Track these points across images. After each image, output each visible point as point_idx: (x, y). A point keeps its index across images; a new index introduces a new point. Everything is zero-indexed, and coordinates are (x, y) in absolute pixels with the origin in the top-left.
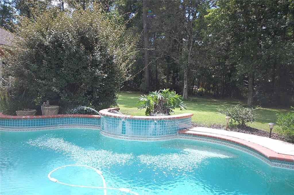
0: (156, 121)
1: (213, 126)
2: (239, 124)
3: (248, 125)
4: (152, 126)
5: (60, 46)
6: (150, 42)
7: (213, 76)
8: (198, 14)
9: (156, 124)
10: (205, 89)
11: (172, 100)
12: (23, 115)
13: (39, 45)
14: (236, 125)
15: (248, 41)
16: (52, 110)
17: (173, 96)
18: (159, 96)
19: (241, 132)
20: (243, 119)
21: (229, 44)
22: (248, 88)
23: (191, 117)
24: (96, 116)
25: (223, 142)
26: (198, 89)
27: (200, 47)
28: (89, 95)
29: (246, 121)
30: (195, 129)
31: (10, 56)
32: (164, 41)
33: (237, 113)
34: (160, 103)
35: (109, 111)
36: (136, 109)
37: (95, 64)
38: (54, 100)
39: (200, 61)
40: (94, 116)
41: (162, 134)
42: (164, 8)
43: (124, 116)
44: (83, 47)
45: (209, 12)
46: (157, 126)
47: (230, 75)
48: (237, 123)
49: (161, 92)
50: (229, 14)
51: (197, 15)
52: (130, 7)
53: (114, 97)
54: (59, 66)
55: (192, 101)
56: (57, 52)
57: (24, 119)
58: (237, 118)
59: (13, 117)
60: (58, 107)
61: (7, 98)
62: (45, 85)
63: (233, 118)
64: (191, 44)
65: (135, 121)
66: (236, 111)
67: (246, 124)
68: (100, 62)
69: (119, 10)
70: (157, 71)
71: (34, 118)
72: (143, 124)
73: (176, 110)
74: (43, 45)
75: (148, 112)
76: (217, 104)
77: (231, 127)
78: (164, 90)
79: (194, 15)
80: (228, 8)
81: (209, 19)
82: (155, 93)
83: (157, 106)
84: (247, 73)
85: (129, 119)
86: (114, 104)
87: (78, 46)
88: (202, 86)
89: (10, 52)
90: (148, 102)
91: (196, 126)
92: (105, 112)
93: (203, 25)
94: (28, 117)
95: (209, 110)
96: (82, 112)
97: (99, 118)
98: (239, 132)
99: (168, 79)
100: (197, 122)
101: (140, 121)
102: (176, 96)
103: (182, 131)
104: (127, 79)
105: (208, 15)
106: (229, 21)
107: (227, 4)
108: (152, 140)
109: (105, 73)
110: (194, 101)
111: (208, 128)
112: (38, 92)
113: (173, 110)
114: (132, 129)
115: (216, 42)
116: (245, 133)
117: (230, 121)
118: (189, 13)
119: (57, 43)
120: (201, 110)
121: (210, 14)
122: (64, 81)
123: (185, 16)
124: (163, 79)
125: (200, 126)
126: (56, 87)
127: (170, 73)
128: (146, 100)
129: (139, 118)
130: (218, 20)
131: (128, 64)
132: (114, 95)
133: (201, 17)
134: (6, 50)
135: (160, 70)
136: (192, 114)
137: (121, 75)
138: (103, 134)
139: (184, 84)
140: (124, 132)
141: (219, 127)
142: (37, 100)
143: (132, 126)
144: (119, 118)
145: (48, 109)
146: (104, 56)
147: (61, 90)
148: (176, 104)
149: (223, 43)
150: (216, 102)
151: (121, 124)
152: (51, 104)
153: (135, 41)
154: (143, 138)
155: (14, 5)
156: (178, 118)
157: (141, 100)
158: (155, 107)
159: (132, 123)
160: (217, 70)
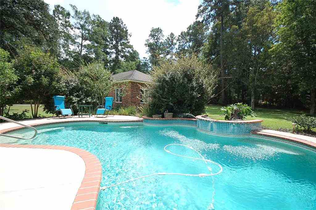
0: (234, 124)
1: (280, 130)
2: (305, 129)
3: (314, 131)
4: (232, 127)
5: (174, 80)
6: (225, 73)
7: (276, 93)
8: (263, 49)
9: (234, 126)
10: (269, 102)
11: (245, 111)
12: (156, 117)
13: (163, 81)
14: (301, 130)
15: (309, 64)
16: (170, 115)
17: (245, 107)
18: (235, 108)
19: (308, 135)
20: (309, 126)
21: (291, 68)
22: (310, 101)
23: (261, 123)
24: (194, 119)
25: (291, 142)
26: (263, 102)
27: (264, 72)
28: (189, 107)
29: (312, 127)
30: (264, 131)
31: (149, 88)
32: (235, 71)
33: (303, 121)
34: (235, 112)
35: (202, 117)
36: (219, 115)
37: (193, 89)
38: (171, 110)
39: (265, 82)
40: (192, 119)
41: (239, 133)
42: (236, 49)
43: (212, 120)
44: (186, 80)
45: (273, 47)
46: (235, 127)
47: (292, 92)
48: (303, 128)
49: (236, 105)
50: (291, 46)
51: (261, 50)
52: (212, 52)
53: (204, 108)
54: (173, 91)
55: (258, 111)
56: (172, 83)
57: (157, 119)
58: (303, 124)
59: (151, 118)
60: (173, 113)
61: (148, 108)
62: (166, 102)
63: (299, 124)
64: (257, 71)
65: (220, 123)
66: (302, 119)
67: (311, 129)
68: (196, 87)
69: (204, 55)
70: (230, 91)
71: (161, 120)
72: (225, 126)
73: (248, 117)
74: (165, 80)
75: (227, 118)
76: (280, 113)
77: (297, 131)
78: (239, 104)
79: (259, 51)
80: (290, 42)
81: (273, 51)
82: (232, 105)
83: (233, 114)
84: (309, 89)
85: (216, 122)
86: (204, 112)
87: (184, 79)
88: (266, 100)
89: (150, 85)
90: (227, 112)
91: (265, 129)
92: (199, 117)
93: (267, 56)
94: (158, 119)
95: (274, 117)
96: (187, 117)
97: (196, 121)
98: (305, 135)
99: (238, 96)
100: (266, 126)
101: (223, 124)
102: (248, 107)
103: (254, 132)
104: (212, 97)
105: (272, 49)
106: (291, 51)
107: (289, 39)
108: (232, 136)
109: (199, 94)
110: (260, 111)
111: (275, 131)
112: (162, 105)
113: (246, 117)
114: (218, 128)
115: (279, 68)
116: (311, 136)
117: (296, 126)
118: (255, 49)
119: (173, 79)
120: (267, 117)
121: (273, 48)
122: (176, 99)
123: (251, 52)
124: (235, 96)
125: (269, 129)
126: (171, 102)
127: (240, 92)
128: (225, 110)
129: (222, 122)
130: (281, 52)
131: (213, 88)
132: (204, 107)
133: (265, 51)
134: (148, 84)
135: (232, 90)
136: (262, 120)
137: (208, 94)
138: (198, 130)
139: (251, 99)
140: (212, 130)
141: (285, 130)
142: (162, 110)
143: (218, 126)
144: (209, 121)
145: (168, 115)
146: (198, 83)
147: (174, 104)
148: (248, 113)
149: (285, 68)
150: (279, 111)
151: (210, 125)
152: (169, 112)
153: (217, 73)
154: (225, 135)
155: (149, 61)
156: (251, 122)
157: (222, 110)
158: (232, 114)
159: (218, 125)
160: (280, 88)
